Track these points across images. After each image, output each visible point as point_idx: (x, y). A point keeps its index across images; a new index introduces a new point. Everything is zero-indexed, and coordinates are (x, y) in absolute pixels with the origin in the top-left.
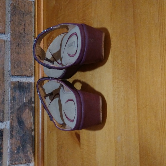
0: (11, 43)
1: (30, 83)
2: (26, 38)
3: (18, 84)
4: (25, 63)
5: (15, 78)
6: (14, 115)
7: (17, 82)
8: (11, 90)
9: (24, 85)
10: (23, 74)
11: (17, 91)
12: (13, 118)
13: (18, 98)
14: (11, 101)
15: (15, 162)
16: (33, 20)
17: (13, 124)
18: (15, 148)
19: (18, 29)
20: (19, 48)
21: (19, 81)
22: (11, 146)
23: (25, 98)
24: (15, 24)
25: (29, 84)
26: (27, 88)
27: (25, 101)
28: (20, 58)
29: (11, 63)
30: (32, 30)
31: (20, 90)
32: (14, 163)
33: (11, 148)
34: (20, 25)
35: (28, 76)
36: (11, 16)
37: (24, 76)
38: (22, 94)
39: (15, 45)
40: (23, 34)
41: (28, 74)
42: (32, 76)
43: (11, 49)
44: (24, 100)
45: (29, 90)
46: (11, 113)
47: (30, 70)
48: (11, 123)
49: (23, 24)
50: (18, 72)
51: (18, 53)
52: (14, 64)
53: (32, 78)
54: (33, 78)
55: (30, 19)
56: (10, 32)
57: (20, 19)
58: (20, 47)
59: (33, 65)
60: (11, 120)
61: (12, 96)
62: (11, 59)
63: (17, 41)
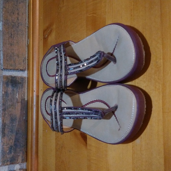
0: (3, 33)
1: (24, 77)
2: (20, 28)
3: (10, 79)
4: (18, 56)
5: (7, 72)
6: (6, 112)
7: (10, 76)
8: (3, 85)
9: (17, 79)
10: (17, 68)
11: (10, 86)
12: (5, 116)
13: (11, 94)
14: (3, 97)
15: (7, 162)
16: (27, 9)
17: (5, 122)
18: (7, 147)
19: (11, 18)
20: (12, 39)
21: (12, 75)
22: (3, 145)
23: (18, 93)
24: (8, 13)
25: (22, 78)
26: (20, 83)
27: (18, 97)
28: (13, 49)
29: (4, 55)
30: (26, 20)
31: (12, 85)
32: (5, 164)
33: (3, 148)
34: (13, 13)
35: (21, 70)
36: (3, 3)
37: (17, 70)
38: (15, 89)
39: (7, 36)
40: (17, 23)
41: (21, 68)
42: (25, 70)
43: (4, 39)
44: (16, 96)
45: (22, 85)
46: (3, 110)
47: (24, 63)
48: (3, 121)
49: (17, 13)
50: (11, 66)
51: (11, 45)
52: (7, 56)
53: (25, 72)
55: (24, 7)
56: (2, 21)
57: (14, 7)
58: (13, 38)
59: (27, 58)
60: (3, 118)
61: (5, 92)
62: (4, 51)
63: (10, 31)
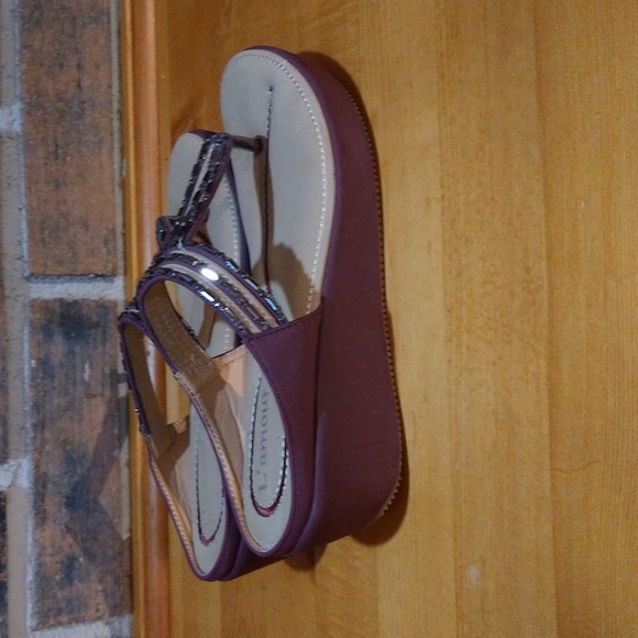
0: (26, 144)
1: (110, 302)
2: (88, 120)
3: (58, 310)
4: (85, 225)
5: (47, 285)
6: (48, 435)
7: (56, 300)
8: (32, 333)
9: (85, 312)
10: (81, 269)
11: (58, 339)
12: (43, 447)
13: (62, 366)
14: (33, 378)
15: (56, 616)
16: (114, 45)
17: (43, 469)
18: (56, 563)
19: (51, 83)
20: (60, 162)
21: (64, 296)
22: (40, 555)
23: (91, 364)
24: (42, 65)
25: (104, 306)
26: (97, 325)
27: (90, 376)
28: (65, 202)
29: (31, 224)
30: (110, 87)
31: (67, 335)
32: (52, 622)
33: (40, 565)
34: (61, 66)
35: (97, 276)
36: (22, 31)
37: (84, 276)
38: (77, 349)
39: (41, 153)
40: (76, 103)
41: (99, 269)
42: (114, 274)
43: (29, 166)
44: (84, 372)
45: (104, 332)
46: (35, 426)
47: (108, 251)
48: (37, 467)
49: (74, 63)
50: (60, 262)
51: (57, 186)
52: (42, 229)
53: (115, 284)
54: (119, 282)
55: (102, 41)
56: (22, 99)
57: (61, 43)
58: (64, 159)
59: (119, 230)
60: (36, 456)
61: (38, 360)
62: (31, 210)
63: (51, 133)
